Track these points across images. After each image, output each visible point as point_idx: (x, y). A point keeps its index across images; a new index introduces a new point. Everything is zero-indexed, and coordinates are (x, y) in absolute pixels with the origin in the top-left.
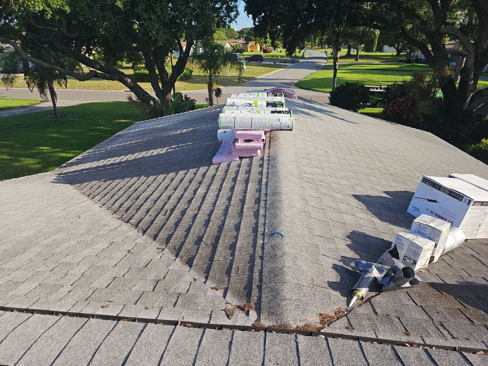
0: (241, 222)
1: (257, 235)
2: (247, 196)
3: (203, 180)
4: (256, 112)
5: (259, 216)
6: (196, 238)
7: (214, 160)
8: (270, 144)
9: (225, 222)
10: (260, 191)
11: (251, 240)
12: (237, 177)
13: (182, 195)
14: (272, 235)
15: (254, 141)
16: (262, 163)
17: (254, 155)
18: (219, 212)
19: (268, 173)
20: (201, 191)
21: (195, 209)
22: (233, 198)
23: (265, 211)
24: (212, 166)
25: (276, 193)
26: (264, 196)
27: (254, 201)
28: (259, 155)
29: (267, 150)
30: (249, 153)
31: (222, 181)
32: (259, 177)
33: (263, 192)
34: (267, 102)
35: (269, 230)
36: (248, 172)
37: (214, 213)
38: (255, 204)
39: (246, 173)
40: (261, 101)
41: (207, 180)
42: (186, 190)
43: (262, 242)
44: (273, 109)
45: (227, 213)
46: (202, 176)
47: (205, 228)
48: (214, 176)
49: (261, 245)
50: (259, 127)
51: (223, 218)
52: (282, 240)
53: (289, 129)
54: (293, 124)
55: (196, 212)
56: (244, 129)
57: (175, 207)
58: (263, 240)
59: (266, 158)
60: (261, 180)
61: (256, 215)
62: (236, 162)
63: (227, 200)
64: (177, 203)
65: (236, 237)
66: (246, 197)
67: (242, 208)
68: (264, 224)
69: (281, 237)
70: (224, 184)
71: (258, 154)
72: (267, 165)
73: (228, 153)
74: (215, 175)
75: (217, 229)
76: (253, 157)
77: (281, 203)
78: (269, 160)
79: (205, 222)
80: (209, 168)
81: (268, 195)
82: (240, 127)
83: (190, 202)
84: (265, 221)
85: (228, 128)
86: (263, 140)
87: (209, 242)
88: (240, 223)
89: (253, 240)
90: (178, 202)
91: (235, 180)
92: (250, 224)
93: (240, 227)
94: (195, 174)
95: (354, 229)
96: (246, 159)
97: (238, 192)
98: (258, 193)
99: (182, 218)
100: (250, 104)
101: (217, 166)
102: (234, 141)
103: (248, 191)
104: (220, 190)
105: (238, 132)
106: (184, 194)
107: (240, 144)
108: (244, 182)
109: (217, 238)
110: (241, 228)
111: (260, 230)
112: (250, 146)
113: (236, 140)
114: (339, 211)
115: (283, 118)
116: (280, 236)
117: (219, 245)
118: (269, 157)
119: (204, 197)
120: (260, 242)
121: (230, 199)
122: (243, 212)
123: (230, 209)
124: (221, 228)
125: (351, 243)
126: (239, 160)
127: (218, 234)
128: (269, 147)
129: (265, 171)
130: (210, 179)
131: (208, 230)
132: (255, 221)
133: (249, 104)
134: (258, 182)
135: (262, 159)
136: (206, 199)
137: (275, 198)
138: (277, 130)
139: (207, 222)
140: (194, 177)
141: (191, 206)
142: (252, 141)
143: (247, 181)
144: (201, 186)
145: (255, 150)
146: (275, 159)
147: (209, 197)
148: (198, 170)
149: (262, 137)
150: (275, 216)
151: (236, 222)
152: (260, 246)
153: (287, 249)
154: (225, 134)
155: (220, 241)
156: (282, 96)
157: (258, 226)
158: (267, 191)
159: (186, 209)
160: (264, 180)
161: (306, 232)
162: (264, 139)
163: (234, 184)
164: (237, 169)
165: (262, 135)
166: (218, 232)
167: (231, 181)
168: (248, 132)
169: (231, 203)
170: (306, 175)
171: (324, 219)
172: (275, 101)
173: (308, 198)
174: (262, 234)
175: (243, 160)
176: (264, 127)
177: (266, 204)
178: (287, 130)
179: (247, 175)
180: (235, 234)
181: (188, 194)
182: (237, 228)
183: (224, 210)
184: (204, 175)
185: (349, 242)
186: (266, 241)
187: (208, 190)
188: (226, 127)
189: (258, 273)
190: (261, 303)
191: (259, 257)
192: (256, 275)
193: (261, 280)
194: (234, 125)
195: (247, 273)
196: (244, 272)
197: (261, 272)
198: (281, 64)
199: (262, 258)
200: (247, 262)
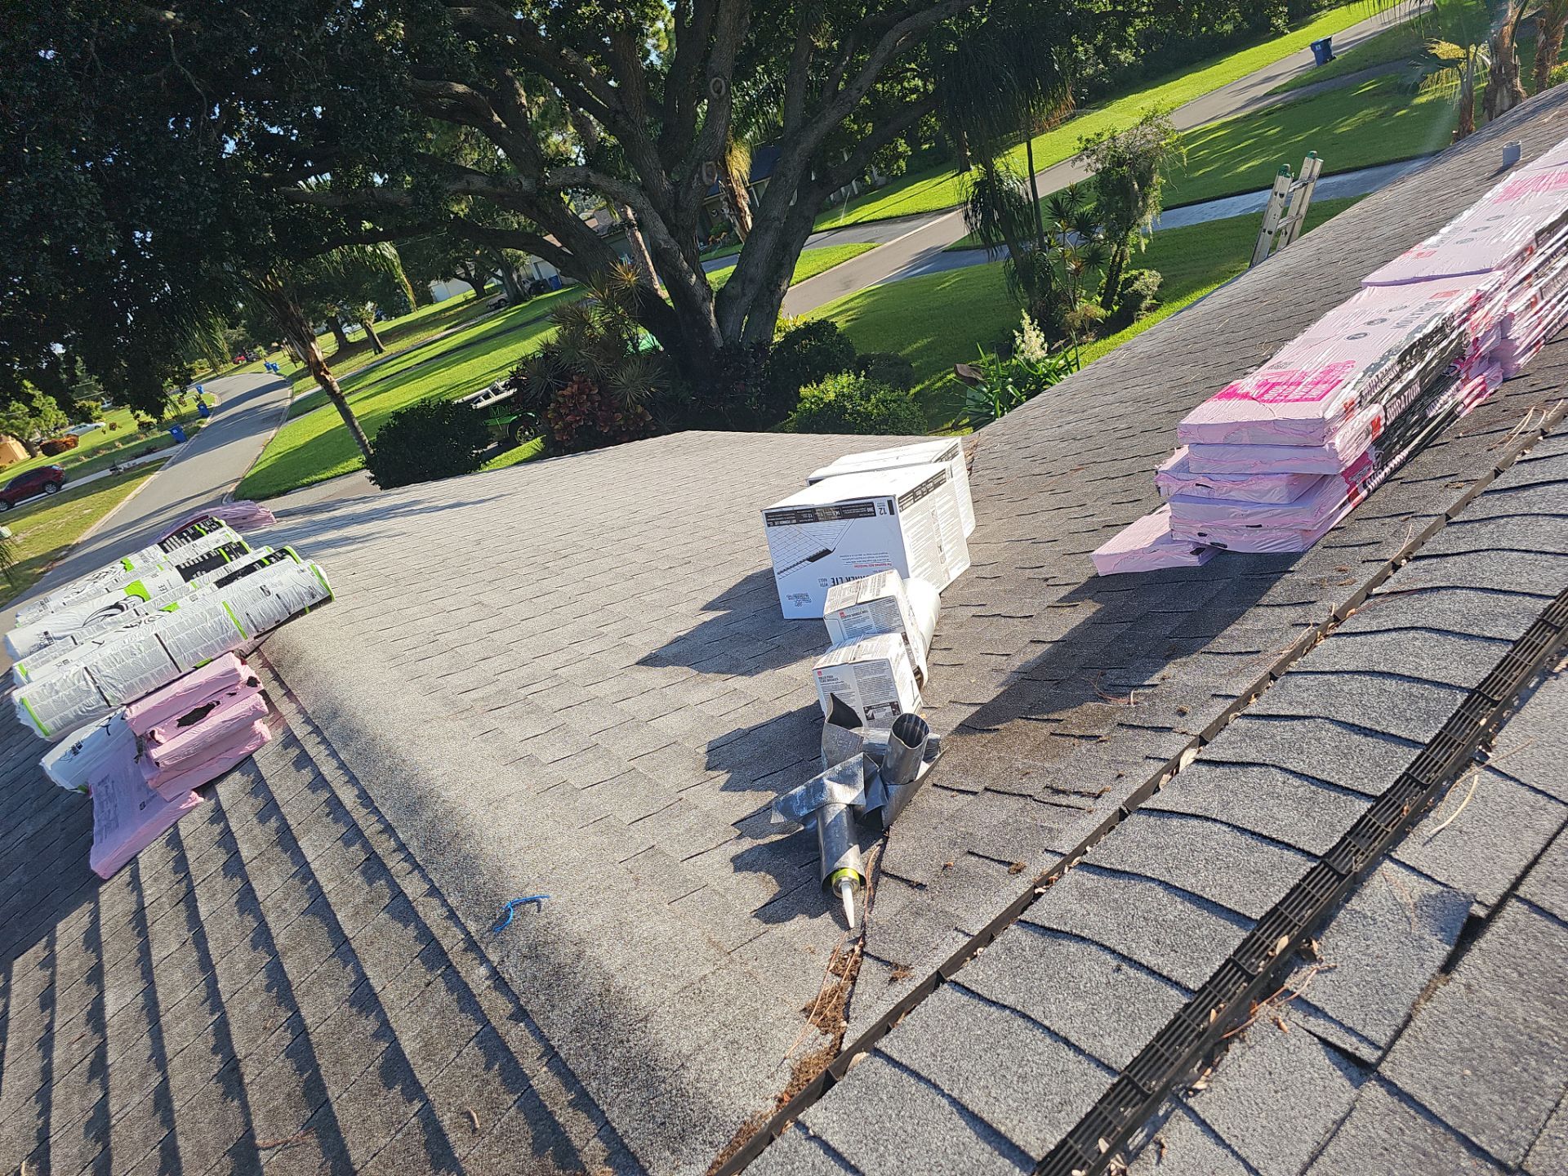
0: (364, 974)
1: (451, 965)
2: (322, 881)
3: (99, 957)
4: (161, 613)
5: (413, 908)
6: (227, 1160)
7: (99, 862)
8: (282, 684)
9: (301, 1020)
10: (360, 833)
11: (442, 995)
12: (235, 853)
13: (47, 1074)
14: (501, 923)
15: (218, 703)
16: (298, 752)
17: (249, 748)
18: (253, 1008)
19: (342, 765)
20: (120, 999)
21: (144, 1076)
22: (271, 925)
23: (425, 877)
24: (104, 887)
25: (416, 803)
26: (385, 836)
27: (359, 880)
28: (270, 738)
29: (286, 708)
30: (227, 755)
31: (188, 907)
32: (322, 799)
33: (370, 827)
34: (178, 567)
35: (477, 919)
36: (270, 809)
37: (234, 1029)
38: (370, 885)
39: (263, 818)
40: (155, 575)
41: (118, 949)
42: (46, 1044)
43: (483, 971)
44: (220, 573)
45: (289, 984)
46: (87, 949)
47: (236, 1103)
48: (139, 919)
49: (488, 983)
50: (206, 650)
51: (284, 1015)
52: (543, 914)
53: (319, 598)
54: (321, 577)
55: (155, 1080)
56: (152, 689)
57: (43, 1136)
58: (484, 959)
59: (300, 731)
60: (335, 806)
61: (402, 910)
62: (195, 814)
63: (255, 948)
64: (39, 1115)
65: (385, 1031)
66: (320, 888)
67: (335, 930)
68: (452, 915)
69: (534, 907)
70: (203, 910)
71: (262, 737)
72: (322, 747)
73: (143, 806)
74: (141, 909)
75: (290, 1066)
76: (249, 757)
77: (458, 818)
78: (317, 730)
79: (218, 1082)
80: (97, 903)
81: (394, 824)
82: (130, 689)
83: (99, 1068)
84: (444, 903)
85: (81, 721)
86: (252, 682)
87: (291, 1130)
88: (363, 979)
89: (451, 989)
90: (46, 1111)
91: (234, 866)
92: (400, 955)
93: (371, 988)
94: (49, 962)
96: (230, 778)
97: (279, 895)
98: (357, 846)
99: (106, 1146)
100: (117, 606)
101: (126, 875)
102: (140, 750)
103: (312, 866)
104: (200, 940)
105: (135, 711)
106: (50, 1063)
107: (169, 744)
108: (279, 849)
109: (314, 1093)
110: (378, 989)
111: (451, 941)
112: (216, 729)
113: (151, 740)
115: (275, 580)
116: (528, 906)
117: (335, 1107)
118: (308, 721)
119: (151, 1007)
120: (477, 976)
121: (263, 937)
122: (346, 940)
123: (290, 966)
124: (301, 1051)
126: (201, 799)
127: (306, 1076)
128: (289, 694)
129: (328, 769)
130: (129, 933)
131: (254, 1096)
132: (411, 931)
133: (111, 607)
134: (328, 815)
135: (290, 740)
136: (162, 1007)
137: (428, 815)
138: (280, 624)
139: (231, 1078)
140: (53, 974)
141: (115, 1080)
142: (209, 707)
143: (286, 840)
144: (108, 980)
145: (242, 728)
146: (335, 714)
147: (172, 991)
148: (51, 944)
149: (239, 675)
150: (467, 866)
151: (345, 990)
152: (489, 987)
153: (577, 926)
154: (79, 756)
155: (333, 1092)
156: (221, 526)
157: (434, 939)
158: (381, 818)
159: (102, 1107)
160: (348, 796)
162: (251, 678)
163: (243, 880)
164: (217, 829)
165: (235, 670)
166: (301, 1070)
167: (220, 882)
168: (176, 688)
169: (278, 948)
171: (615, 771)
172: (206, 550)
173: (530, 748)
174: (466, 950)
175: (221, 789)
176: (224, 641)
177: (409, 857)
178: (313, 607)
179: (273, 823)
180: (370, 1024)
181: (68, 1050)
182: (364, 999)
183: (268, 988)
184: (92, 939)
185: (723, 777)
186: (494, 958)
187: (148, 973)
188: (72, 722)
189: (545, 1069)
190: (626, 1141)
191: (510, 1017)
192: (543, 1079)
193: (568, 1078)
194: (98, 696)
195: (510, 1099)
196: (493, 1107)
197: (551, 1055)
198: (138, 461)
199: (521, 1015)
200: (479, 1071)
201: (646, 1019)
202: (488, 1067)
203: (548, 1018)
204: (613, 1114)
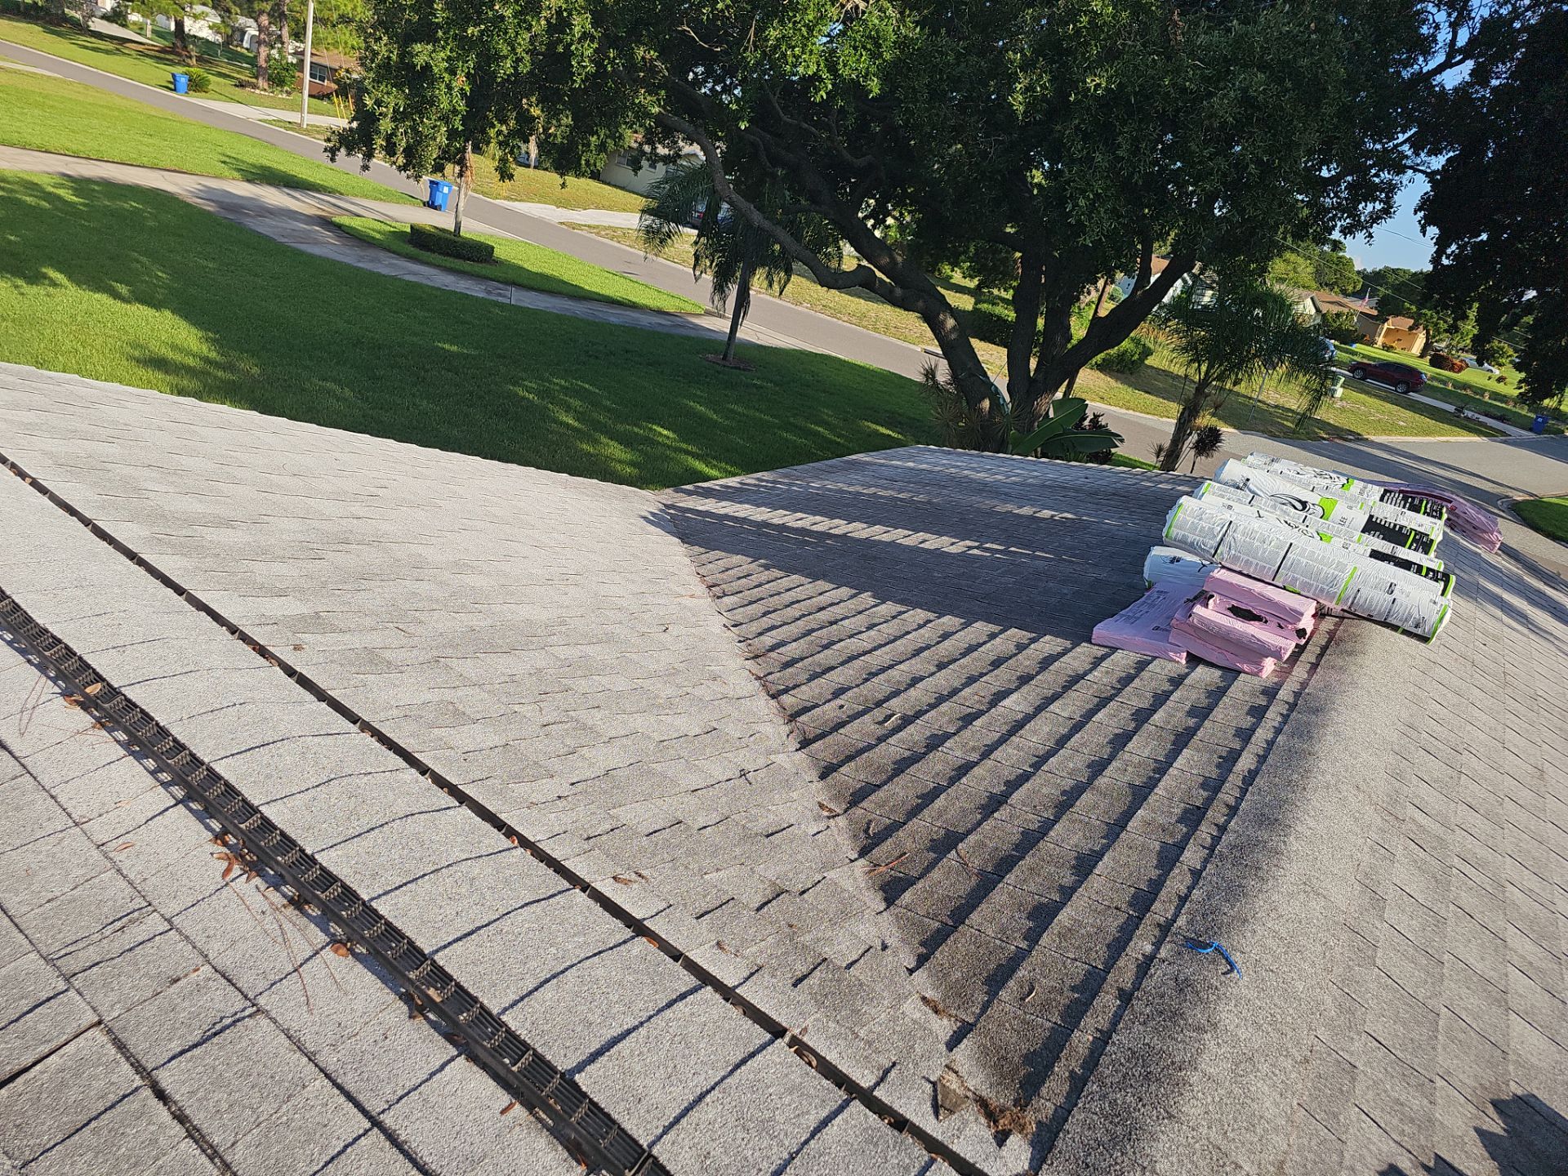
0: (1103, 855)
1: (1141, 919)
2: (1162, 784)
3: (1038, 673)
4: (1315, 535)
5: (1174, 865)
6: (942, 832)
7: (1099, 631)
8: (1320, 656)
9: (1050, 829)
10: (1217, 789)
11: (1113, 924)
12: (1153, 710)
13: (955, 692)
14: (1195, 944)
15: (1266, 622)
16: (1264, 703)
17: (1246, 667)
18: (1044, 791)
19: (1271, 744)
20: (1016, 704)
21: (974, 749)
22: (1110, 768)
23: (1206, 861)
24: (1086, 645)
25: (1271, 820)
26: (1225, 810)
27: (1177, 811)
28: (1264, 676)
29: (1300, 672)
30: (1229, 656)
31: (1097, 705)
32: (1232, 745)
33: (1228, 794)
34: (1371, 517)
35: (1190, 922)
36: (1201, 713)
37: (1027, 786)
38: (1177, 822)
39: (1192, 712)
40: (1351, 508)
41: (1048, 681)
42: (971, 680)
43: (1148, 948)
44: (1386, 547)
45: (1072, 806)
46: (1040, 663)
47: (979, 816)
48: (1076, 679)
49: (1140, 957)
50: (1305, 585)
51: (1049, 814)
52: (1223, 978)
53: (1419, 631)
54: (1441, 619)
55: (974, 757)
56: (1245, 572)
57: (919, 714)
58: (1157, 945)
59: (1285, 694)
60: (1233, 757)
61: (1169, 858)
62: (1170, 665)
63: (1088, 766)
64: (929, 705)
65: (1068, 893)
66: (1155, 786)
67: (1128, 815)
68: (1183, 900)
69: (1224, 968)
70: (1100, 716)
71: (1261, 671)
72: (1279, 719)
73: (1157, 628)
74: (1082, 677)
75: (1016, 838)
76: (1239, 672)
77: (1275, 862)
78: (1292, 707)
79: (988, 797)
80: (1073, 648)
81: (1240, 812)
82: (1235, 559)
83: (968, 720)
84: (1190, 889)
85: (1191, 547)
86: (1301, 633)
87: (976, 863)
88: (1098, 856)
89: (1121, 929)
90: (932, 706)
91: (1142, 717)
92: (1131, 875)
93: (1094, 867)
94: (1021, 648)
95: (1535, 1092)
96: (1213, 670)
97: (1136, 759)
98: (1205, 794)
99: (925, 754)
100: (1304, 504)
101: (1100, 652)
102: (1196, 598)
103: (1171, 769)
104: (1077, 727)
105: (1221, 574)
106: (961, 690)
107: (1211, 613)
108: (1173, 738)
109: (1006, 864)
110: (1096, 871)
111: (1161, 909)
112: (1242, 634)
113: (1204, 598)
114: (1501, 998)
115: (1408, 588)
116: (1224, 961)
117: (1000, 885)
118: (1297, 695)
119: (1018, 726)
120: (1142, 945)
121: (1098, 767)
122: (1123, 828)
123: (1087, 798)
124: (1030, 840)
125: (1502, 1133)
126: (1184, 662)
127: (1014, 853)
128: (1314, 667)
129: (1262, 734)
130: (1062, 680)
131: (987, 826)
132: (1154, 874)
133: (1300, 501)
134: (1220, 757)
135: (1271, 693)
136: (1021, 732)
137: (1264, 835)
138: (1369, 619)
139: (994, 803)
140: (1016, 655)
141: (966, 733)
142: (1258, 618)
143: (1182, 739)
144: (1025, 689)
145: (1259, 652)
146: (1316, 711)
147: (1035, 732)
148: (1033, 641)
149: (1300, 620)
150: (1234, 892)
151: (1086, 846)
152: (1137, 959)
153: (1227, 1015)
154: (1171, 565)
155: (1010, 878)
156: (1440, 518)
157: (1157, 895)
158: (1240, 800)
159: (948, 736)
160: (1246, 762)
161: (1329, 1000)
162: (1304, 630)
163: (1135, 728)
164: (1167, 687)
165: (1302, 614)
166: (1017, 847)
167: (1126, 714)
168: (1258, 587)
169: (1096, 783)
170: (1418, 815)
171: (1421, 993)
172: (1403, 523)
173: (1391, 894)
174: (1159, 925)
175: (1201, 670)
176: (1322, 590)
177: (1216, 840)
178: (1406, 633)
179: (1191, 722)
180: (1068, 879)
181: (971, 697)
182: (1085, 865)
183: (1064, 793)
184: (1047, 662)
185: (1496, 1126)
186: (1163, 953)
187: (1039, 709)
188: (1186, 543)
189: (1091, 1038)
190: (1061, 1135)
191: (1120, 990)
192: (1082, 1039)
193: (1092, 1062)
194: (1216, 545)
195: (1056, 1018)
196: (1045, 1006)
197: (1104, 1039)
198: (1483, 419)
199: (1126, 997)
200: (1068, 982)
201: (1170, 1116)
202: (1073, 989)
203: (1134, 1023)
204: (1078, 1115)
